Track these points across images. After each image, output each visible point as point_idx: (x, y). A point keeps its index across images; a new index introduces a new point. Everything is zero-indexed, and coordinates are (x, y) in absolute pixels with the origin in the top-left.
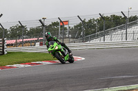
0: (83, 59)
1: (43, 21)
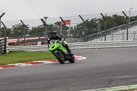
0: (84, 58)
1: (44, 20)
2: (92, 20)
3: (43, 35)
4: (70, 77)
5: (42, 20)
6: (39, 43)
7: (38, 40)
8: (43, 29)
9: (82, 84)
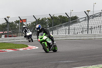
0: (37, 48)
1: (7, 19)
2: (43, 19)
3: (6, 30)
4: (27, 62)
5: (5, 19)
6: (3, 36)
7: (2, 34)
8: (6, 26)
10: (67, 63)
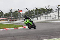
2: (32, 10)
5: (10, 10)
7: (8, 19)
9: (28, 39)
10: (46, 36)
